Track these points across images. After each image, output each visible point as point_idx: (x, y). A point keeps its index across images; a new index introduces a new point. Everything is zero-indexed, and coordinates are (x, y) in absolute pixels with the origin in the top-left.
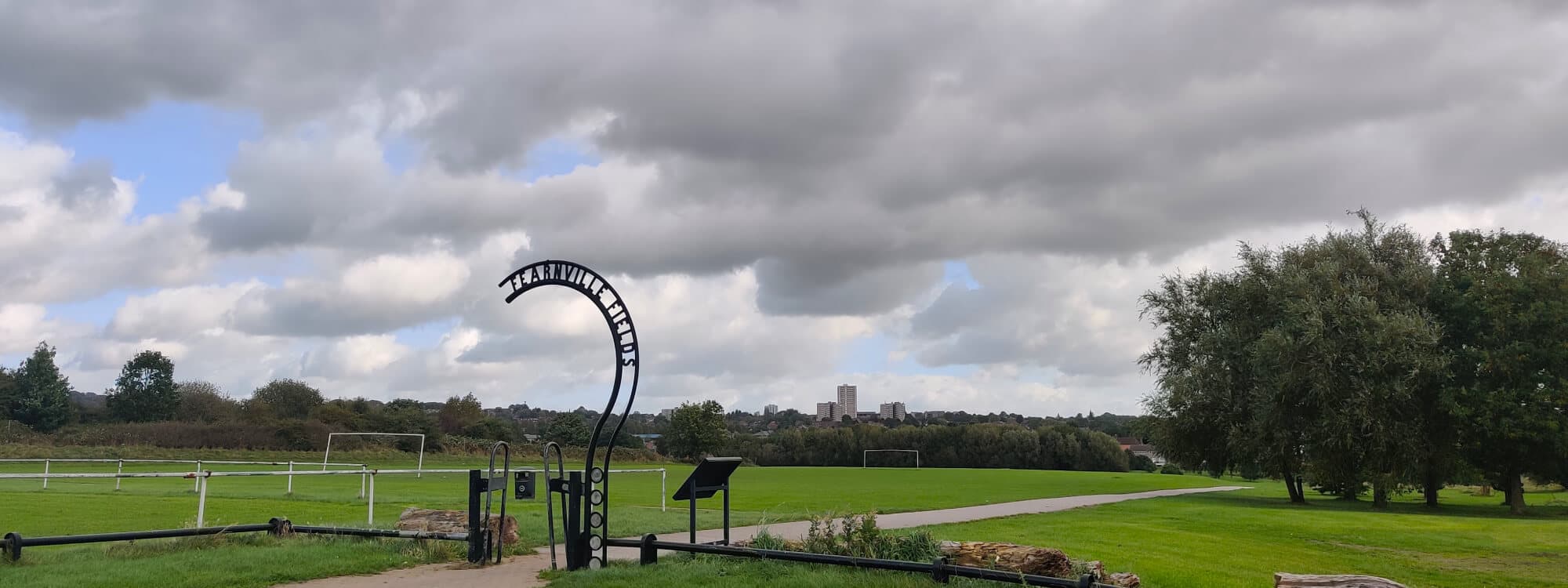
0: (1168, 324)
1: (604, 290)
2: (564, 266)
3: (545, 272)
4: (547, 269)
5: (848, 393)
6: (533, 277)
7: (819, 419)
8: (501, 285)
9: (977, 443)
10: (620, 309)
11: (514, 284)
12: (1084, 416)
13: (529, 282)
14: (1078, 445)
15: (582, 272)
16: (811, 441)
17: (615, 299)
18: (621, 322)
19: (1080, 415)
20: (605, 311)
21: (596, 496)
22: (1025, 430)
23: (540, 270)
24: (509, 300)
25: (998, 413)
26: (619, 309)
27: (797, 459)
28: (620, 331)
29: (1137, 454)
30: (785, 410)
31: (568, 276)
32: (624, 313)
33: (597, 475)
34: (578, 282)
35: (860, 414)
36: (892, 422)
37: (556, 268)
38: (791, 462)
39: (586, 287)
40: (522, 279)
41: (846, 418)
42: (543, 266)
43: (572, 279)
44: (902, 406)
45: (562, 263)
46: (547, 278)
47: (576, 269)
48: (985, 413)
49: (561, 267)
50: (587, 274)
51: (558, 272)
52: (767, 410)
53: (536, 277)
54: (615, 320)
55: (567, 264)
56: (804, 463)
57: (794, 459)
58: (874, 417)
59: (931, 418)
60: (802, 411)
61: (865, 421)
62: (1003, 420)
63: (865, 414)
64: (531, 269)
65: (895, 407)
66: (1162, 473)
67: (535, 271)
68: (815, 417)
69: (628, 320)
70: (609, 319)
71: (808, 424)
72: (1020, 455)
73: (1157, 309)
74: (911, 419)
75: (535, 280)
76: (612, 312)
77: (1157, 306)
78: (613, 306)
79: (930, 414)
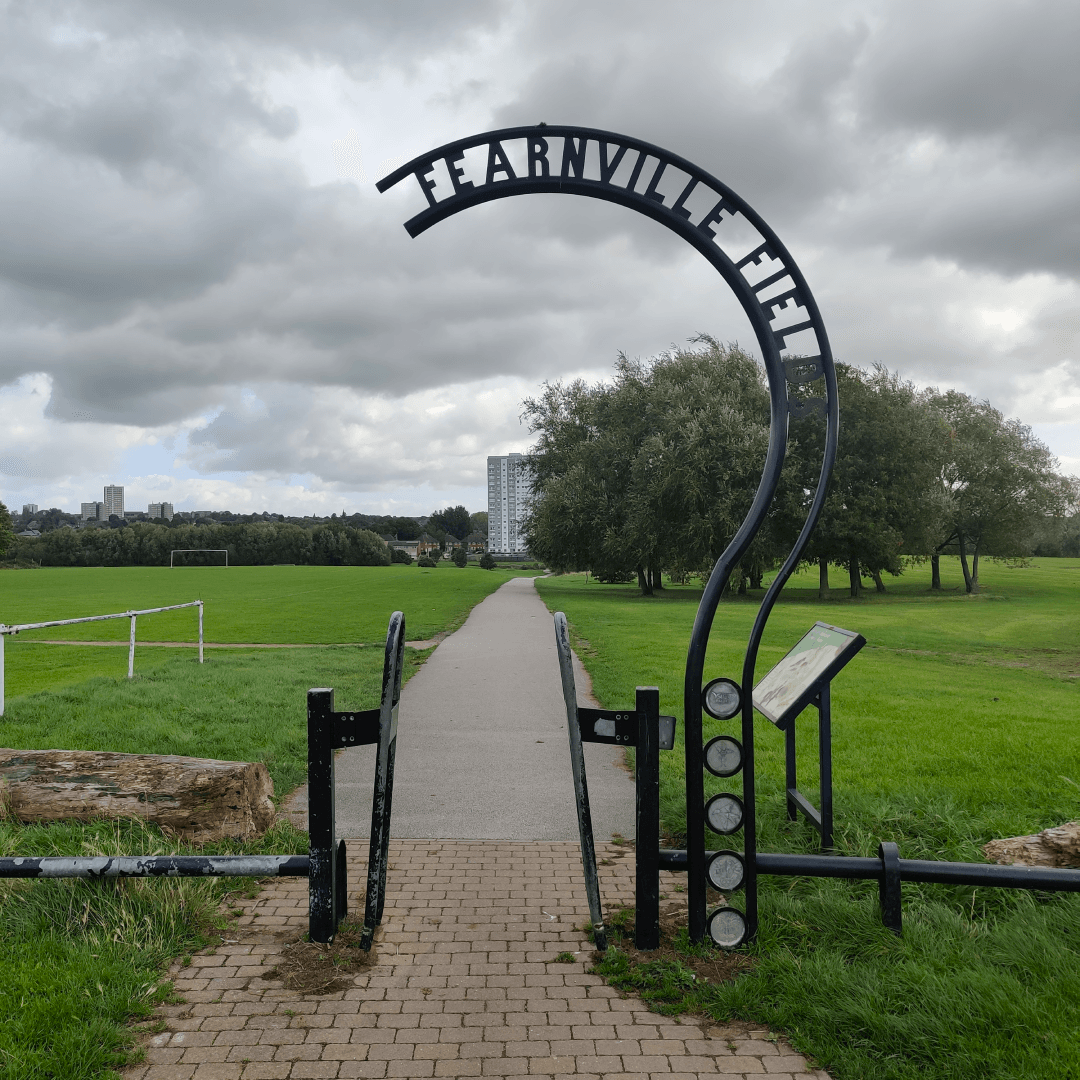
0: (543, 431)
1: (724, 213)
2: (593, 146)
3: (533, 157)
4: (538, 148)
5: (114, 493)
6: (492, 169)
7: (85, 519)
8: (384, 185)
9: (255, 541)
10: (778, 265)
11: (428, 187)
12: (338, 516)
13: (479, 180)
14: (348, 542)
15: (652, 163)
16: (89, 541)
17: (761, 240)
18: (781, 301)
19: (334, 515)
20: (730, 272)
21: (723, 753)
22: (298, 529)
23: (516, 152)
24: (416, 226)
25: (260, 513)
26: (771, 265)
27: (73, 558)
28: (775, 325)
29: (397, 548)
30: (48, 509)
31: (607, 171)
32: (788, 278)
33: (725, 698)
34: (641, 188)
35: (126, 514)
36: (161, 521)
37: (569, 147)
38: (67, 563)
39: (669, 203)
40: (455, 174)
41: (113, 518)
42: (523, 142)
43: (620, 180)
44: (171, 507)
45: (586, 134)
46: (539, 172)
47: (632, 155)
48: (250, 513)
49: (583, 147)
50: (669, 167)
51: (573, 157)
52: (26, 510)
53: (499, 168)
54: (763, 296)
55: (604, 138)
56: (80, 563)
57: (68, 559)
58: (141, 517)
59: (200, 518)
60: (65, 511)
61: (133, 521)
62: (266, 519)
63: (133, 514)
64: (486, 147)
65: (163, 507)
66: (419, 565)
67: (495, 150)
68: (80, 517)
69: (802, 295)
70: (745, 294)
71: (73, 523)
72: (295, 551)
73: (534, 416)
74: (181, 519)
75: (500, 176)
76: (752, 274)
77: (534, 412)
78: (754, 258)
79: (197, 514)
